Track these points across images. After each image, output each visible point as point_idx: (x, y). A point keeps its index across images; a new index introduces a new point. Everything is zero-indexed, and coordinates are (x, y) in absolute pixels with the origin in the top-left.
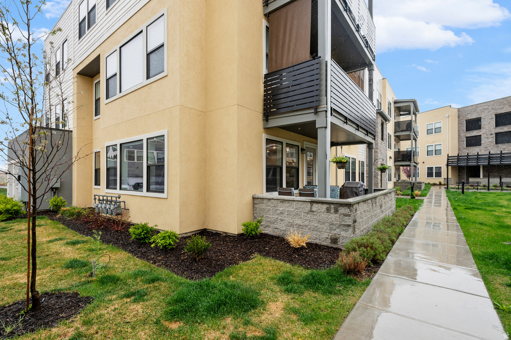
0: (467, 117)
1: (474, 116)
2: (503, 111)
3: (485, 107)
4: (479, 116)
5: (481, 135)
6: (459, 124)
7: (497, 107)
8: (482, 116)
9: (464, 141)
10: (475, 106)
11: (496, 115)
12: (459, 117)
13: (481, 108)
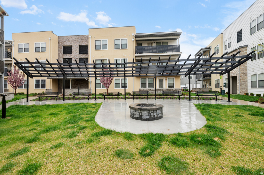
0: (64, 43)
1: (67, 44)
2: (83, 44)
3: (74, 39)
4: (71, 45)
5: (71, 58)
6: (59, 48)
7: (80, 40)
8: (72, 45)
9: (62, 61)
10: (68, 37)
11: (79, 45)
12: (59, 42)
13: (72, 39)
